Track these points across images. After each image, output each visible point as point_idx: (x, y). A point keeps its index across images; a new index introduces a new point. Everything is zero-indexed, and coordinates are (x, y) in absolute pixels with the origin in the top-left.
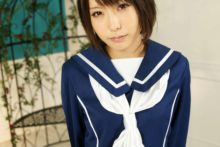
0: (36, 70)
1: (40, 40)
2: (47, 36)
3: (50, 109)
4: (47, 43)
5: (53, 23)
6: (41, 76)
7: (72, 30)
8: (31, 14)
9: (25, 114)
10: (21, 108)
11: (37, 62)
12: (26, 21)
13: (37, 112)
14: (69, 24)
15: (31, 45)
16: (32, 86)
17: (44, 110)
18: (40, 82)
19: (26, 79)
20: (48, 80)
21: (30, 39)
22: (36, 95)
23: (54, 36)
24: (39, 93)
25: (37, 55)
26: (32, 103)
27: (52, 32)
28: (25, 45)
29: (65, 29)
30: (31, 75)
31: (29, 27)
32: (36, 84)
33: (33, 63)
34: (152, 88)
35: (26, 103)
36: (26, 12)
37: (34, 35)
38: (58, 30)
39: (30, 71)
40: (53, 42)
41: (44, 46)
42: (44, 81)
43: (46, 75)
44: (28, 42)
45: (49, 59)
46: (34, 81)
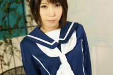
0: (10, 46)
1: (12, 29)
2: (16, 27)
3: (19, 67)
4: (16, 30)
5: (19, 19)
6: (13, 49)
7: (30, 23)
8: (7, 15)
9: (4, 70)
10: (2, 67)
11: (11, 41)
12: (4, 18)
13: (11, 70)
14: (28, 19)
15: (7, 32)
16: (8, 55)
17: (15, 68)
18: (13, 52)
19: (5, 51)
20: (17, 51)
21: (7, 28)
22: (10, 60)
23: (20, 26)
24: (12, 59)
25: (11, 37)
26: (9, 64)
27: (19, 24)
28: (4, 32)
29: (26, 22)
30: (8, 48)
31: (6, 22)
32: (10, 54)
33: (9, 42)
34: (69, 41)
35: (5, 64)
36: (4, 13)
37: (9, 26)
38: (22, 23)
39: (7, 46)
40: (19, 29)
41: (15, 32)
42: (15, 52)
43: (16, 48)
44: (6, 30)
45: (18, 39)
46: (9, 52)
